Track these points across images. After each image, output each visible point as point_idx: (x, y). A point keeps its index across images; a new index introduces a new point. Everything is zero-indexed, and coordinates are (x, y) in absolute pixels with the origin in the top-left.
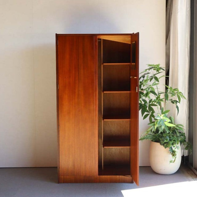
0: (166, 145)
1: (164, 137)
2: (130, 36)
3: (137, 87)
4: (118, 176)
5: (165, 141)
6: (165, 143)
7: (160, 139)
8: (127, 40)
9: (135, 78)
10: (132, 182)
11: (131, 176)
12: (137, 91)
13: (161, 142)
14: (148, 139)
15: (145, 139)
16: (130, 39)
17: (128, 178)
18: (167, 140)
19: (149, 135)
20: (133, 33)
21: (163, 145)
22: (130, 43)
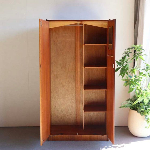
0: (142, 113)
1: (140, 106)
2: (107, 22)
3: (114, 64)
4: (96, 135)
5: (142, 110)
6: (142, 111)
7: (138, 108)
8: (105, 25)
9: (112, 56)
10: (108, 140)
11: (107, 135)
12: (113, 68)
13: (138, 110)
14: (127, 107)
15: (125, 107)
16: (107, 24)
17: (104, 137)
18: (143, 108)
19: (128, 104)
20: (110, 20)
21: (140, 113)
22: (107, 28)
